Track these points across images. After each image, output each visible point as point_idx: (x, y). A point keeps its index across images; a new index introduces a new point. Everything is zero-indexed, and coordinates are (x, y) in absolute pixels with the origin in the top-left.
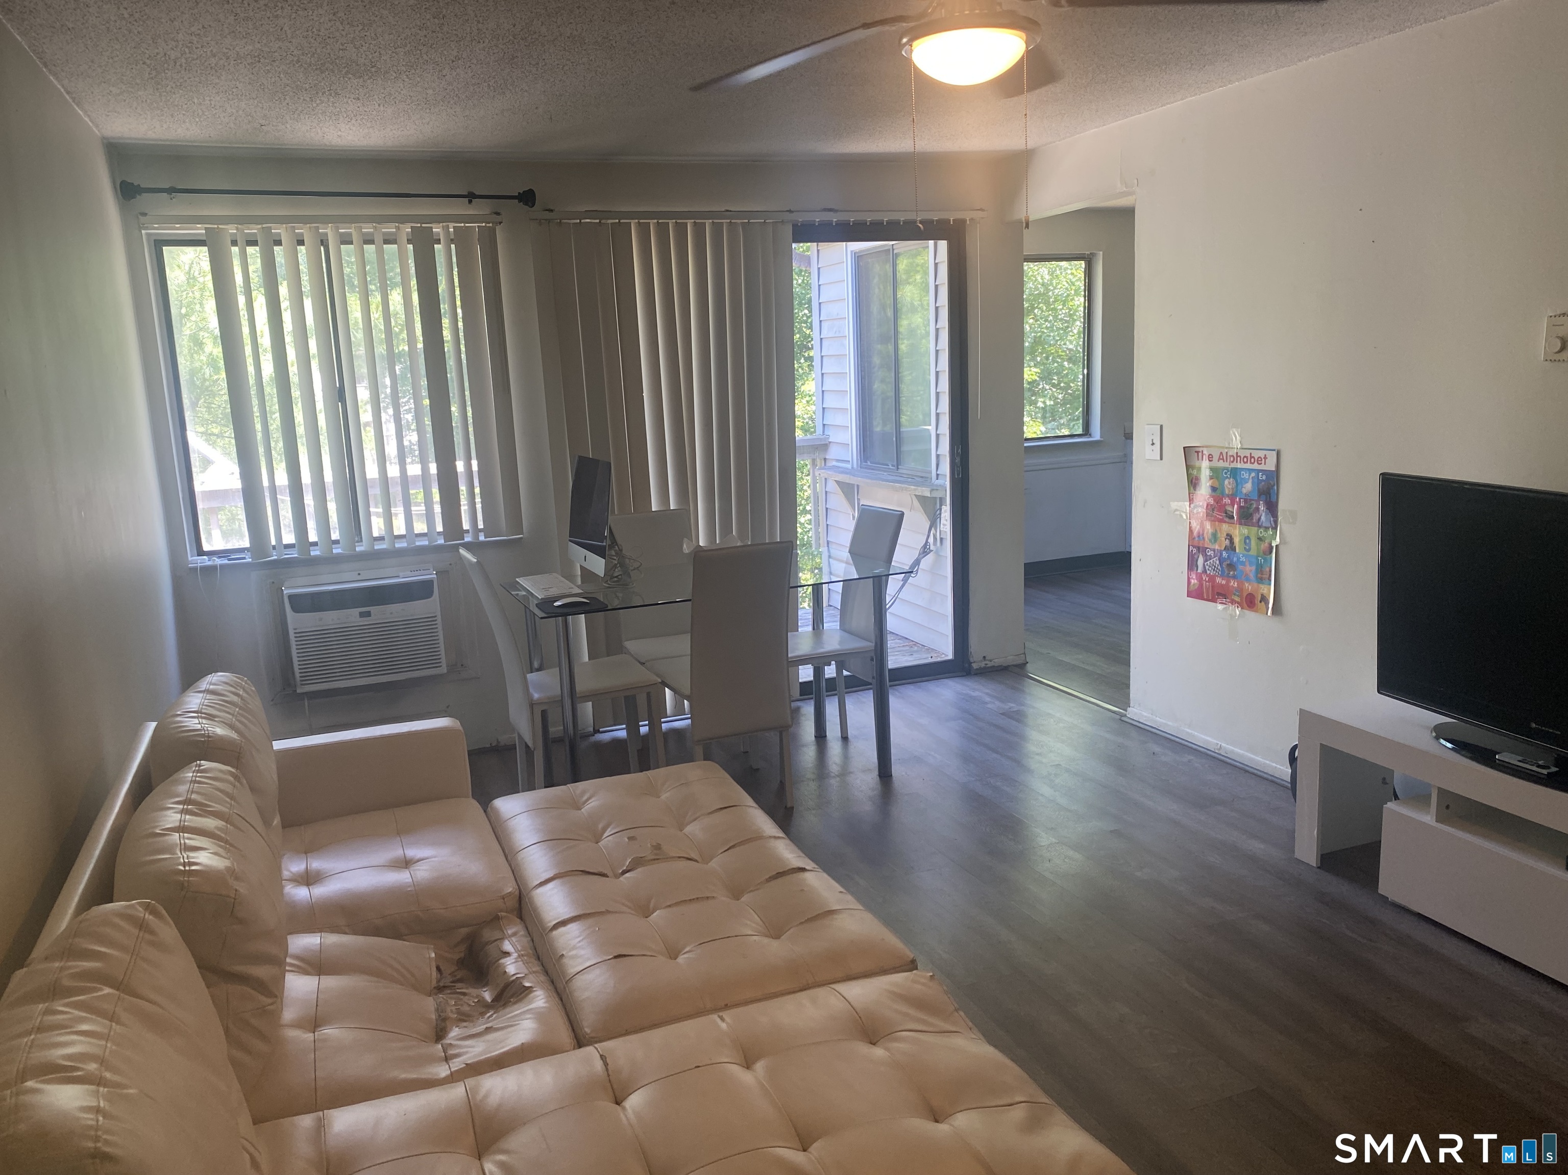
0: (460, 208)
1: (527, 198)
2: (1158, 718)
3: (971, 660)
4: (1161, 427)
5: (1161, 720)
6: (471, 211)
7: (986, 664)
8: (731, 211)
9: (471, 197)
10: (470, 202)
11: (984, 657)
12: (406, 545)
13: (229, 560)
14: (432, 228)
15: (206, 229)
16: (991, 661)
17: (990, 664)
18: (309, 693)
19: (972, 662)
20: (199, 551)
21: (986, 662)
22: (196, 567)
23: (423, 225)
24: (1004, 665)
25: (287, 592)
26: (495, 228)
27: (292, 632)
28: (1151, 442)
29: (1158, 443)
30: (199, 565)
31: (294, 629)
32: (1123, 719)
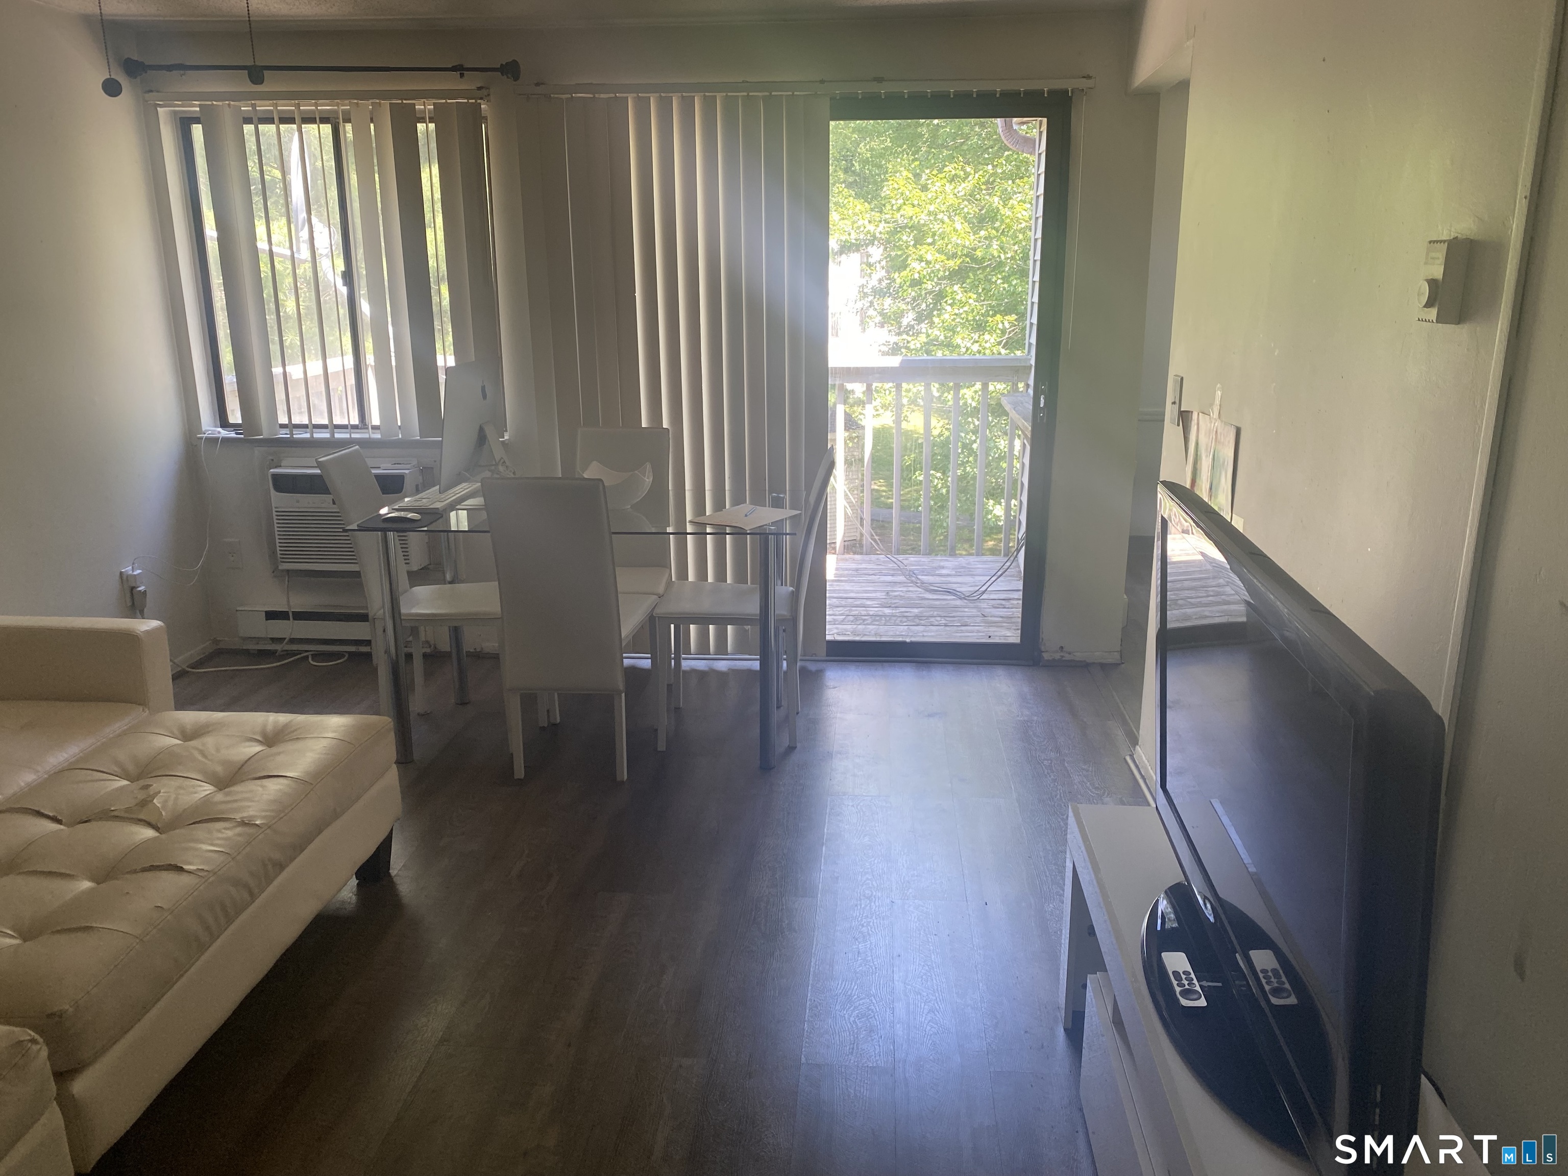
0: (451, 82)
1: (511, 70)
2: (1149, 768)
3: (1043, 648)
4: (1182, 379)
6: (463, 85)
7: (1063, 657)
8: (749, 82)
9: (460, 70)
10: (462, 76)
11: (1062, 648)
13: (237, 434)
14: (414, 104)
15: (200, 106)
16: (1070, 654)
17: (1068, 657)
18: (288, 571)
19: (1043, 652)
20: (224, 422)
21: (1062, 654)
22: (201, 438)
23: (404, 102)
24: (1088, 661)
25: (271, 470)
26: (480, 104)
27: (274, 510)
28: (1173, 401)
29: (1177, 402)
30: (206, 435)
31: (276, 508)
32: (1128, 758)
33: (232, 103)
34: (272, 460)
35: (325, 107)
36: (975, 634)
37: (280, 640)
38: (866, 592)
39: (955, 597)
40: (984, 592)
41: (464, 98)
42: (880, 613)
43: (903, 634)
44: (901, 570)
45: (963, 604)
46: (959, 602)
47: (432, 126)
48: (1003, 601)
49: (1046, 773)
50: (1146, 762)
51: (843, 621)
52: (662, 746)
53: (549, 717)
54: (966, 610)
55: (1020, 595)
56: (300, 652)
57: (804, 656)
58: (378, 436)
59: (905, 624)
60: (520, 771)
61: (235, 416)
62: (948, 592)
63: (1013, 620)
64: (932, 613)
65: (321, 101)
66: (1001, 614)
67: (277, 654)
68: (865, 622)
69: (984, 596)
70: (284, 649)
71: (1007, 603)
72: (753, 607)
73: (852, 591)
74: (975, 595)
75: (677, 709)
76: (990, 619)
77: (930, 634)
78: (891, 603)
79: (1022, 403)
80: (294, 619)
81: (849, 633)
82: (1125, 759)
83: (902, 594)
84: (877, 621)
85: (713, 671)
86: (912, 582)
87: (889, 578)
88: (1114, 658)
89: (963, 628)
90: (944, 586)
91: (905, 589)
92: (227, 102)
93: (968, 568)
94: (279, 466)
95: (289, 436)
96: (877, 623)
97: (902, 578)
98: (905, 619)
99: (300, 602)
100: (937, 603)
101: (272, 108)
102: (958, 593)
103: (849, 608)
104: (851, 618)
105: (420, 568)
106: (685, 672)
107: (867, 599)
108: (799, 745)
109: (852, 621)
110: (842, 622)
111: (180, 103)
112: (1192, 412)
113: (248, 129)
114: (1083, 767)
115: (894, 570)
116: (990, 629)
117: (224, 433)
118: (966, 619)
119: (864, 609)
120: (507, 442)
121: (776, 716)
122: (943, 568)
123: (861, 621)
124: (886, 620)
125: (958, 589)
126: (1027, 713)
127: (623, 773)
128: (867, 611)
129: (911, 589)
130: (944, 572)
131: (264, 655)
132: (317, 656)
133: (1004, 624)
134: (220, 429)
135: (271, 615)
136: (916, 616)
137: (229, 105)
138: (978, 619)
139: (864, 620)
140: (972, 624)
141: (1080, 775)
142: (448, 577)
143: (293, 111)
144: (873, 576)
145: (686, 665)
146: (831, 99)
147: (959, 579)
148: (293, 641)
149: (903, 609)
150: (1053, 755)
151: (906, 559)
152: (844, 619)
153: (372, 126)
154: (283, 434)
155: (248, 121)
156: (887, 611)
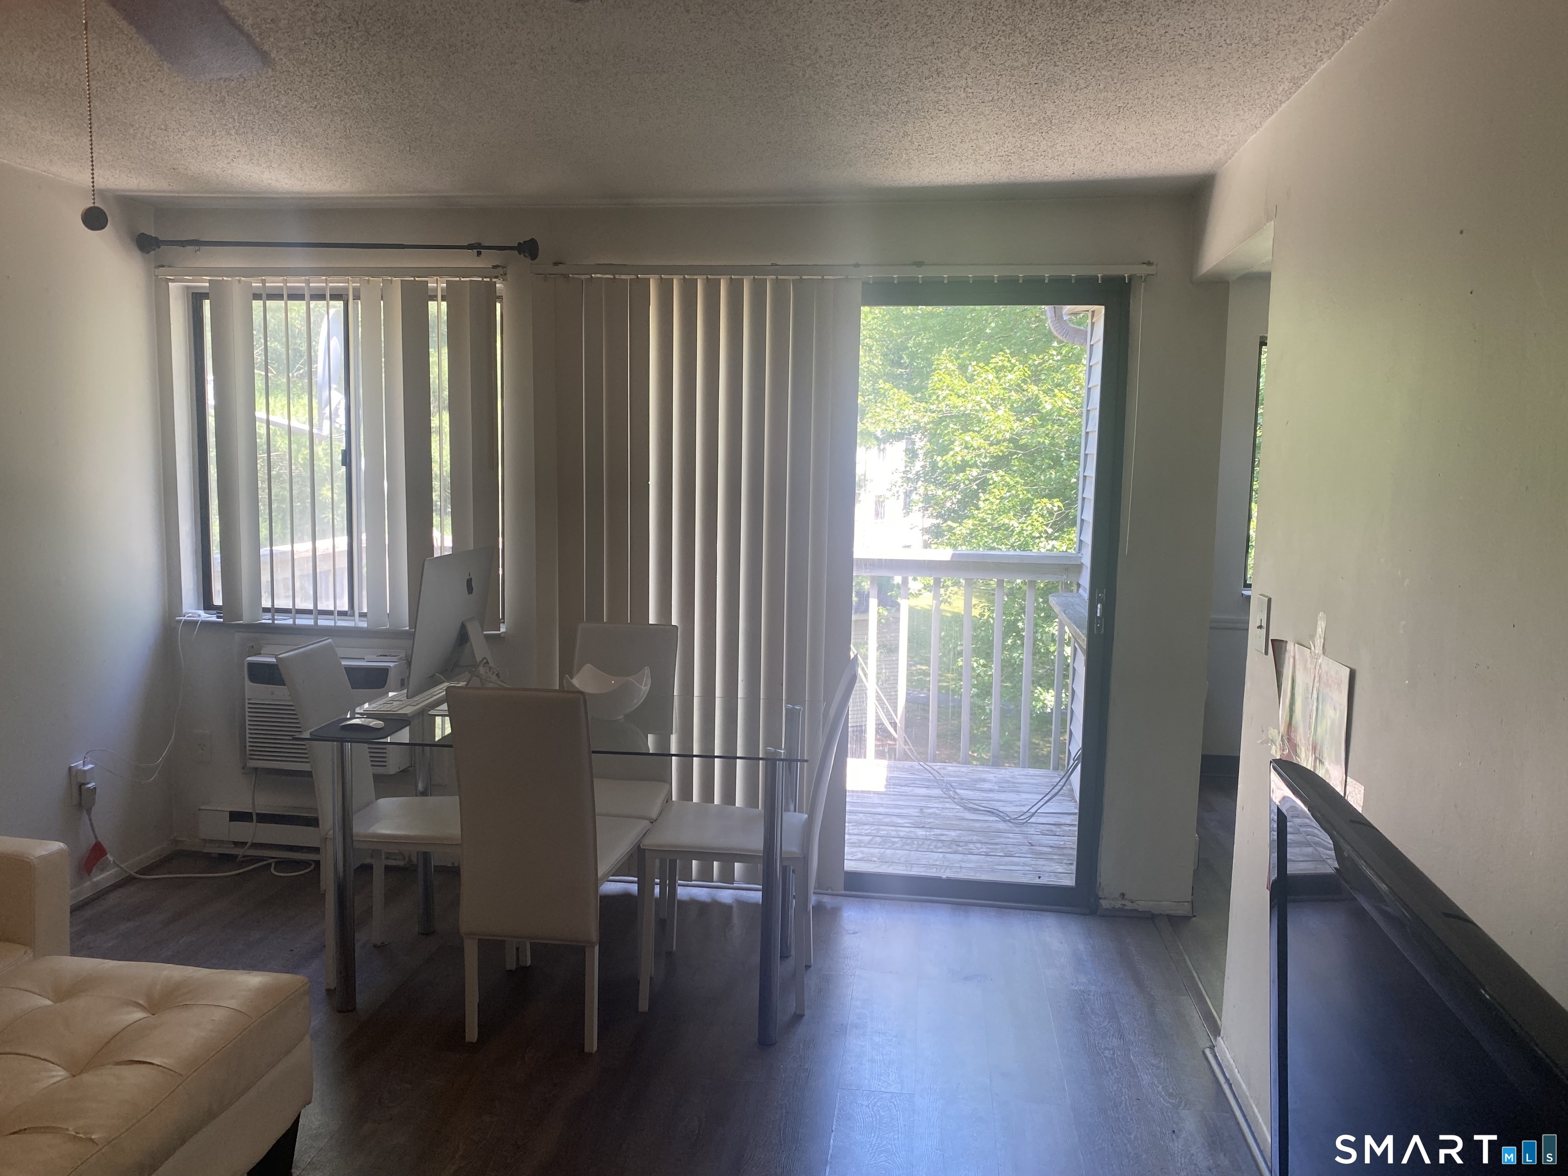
0: (468, 260)
1: (529, 249)
2: (1236, 1071)
3: (1100, 894)
4: (1270, 600)
5: (1238, 1075)
6: (479, 263)
7: (1124, 905)
8: (777, 265)
9: (477, 248)
10: (479, 254)
11: (1123, 895)
12: (366, 626)
14: (427, 282)
15: (210, 281)
16: (1132, 902)
17: (1129, 906)
18: (256, 769)
19: (1101, 898)
20: (208, 605)
21: (1123, 902)
22: (180, 621)
23: (417, 279)
24: (1153, 912)
25: (248, 659)
26: (495, 283)
27: (247, 701)
28: (1259, 624)
29: (1264, 624)
30: (185, 618)
31: (249, 699)
32: (1208, 1052)
33: (242, 279)
34: (253, 647)
35: (337, 284)
36: (1020, 868)
37: (243, 844)
38: (897, 807)
39: (998, 819)
40: (1033, 814)
41: (479, 276)
42: (912, 835)
43: (938, 863)
44: (936, 781)
45: (1007, 828)
46: (1002, 826)
47: (444, 305)
48: (1053, 826)
49: (1108, 1069)
50: (1232, 1062)
51: (869, 842)
52: (644, 1005)
53: (518, 959)
54: (1011, 835)
55: (1075, 819)
56: (261, 859)
57: (819, 888)
58: (364, 624)
59: (940, 850)
60: (472, 1033)
61: (218, 600)
62: (993, 813)
63: (1066, 851)
64: (970, 838)
65: (331, 278)
66: (1051, 843)
67: (238, 860)
68: (895, 846)
69: (1033, 820)
70: (245, 854)
71: (1058, 830)
72: (756, 842)
73: (881, 805)
74: (1022, 817)
75: (669, 954)
76: (1038, 848)
77: (968, 865)
78: (925, 822)
79: (1073, 605)
80: (258, 821)
81: (875, 859)
82: (1204, 1053)
83: (937, 812)
84: (908, 844)
85: (715, 905)
86: (950, 797)
87: (923, 791)
88: (1184, 910)
89: (1007, 859)
90: (985, 804)
91: (940, 806)
92: (238, 278)
93: (1013, 783)
94: (258, 654)
95: (270, 622)
96: (908, 847)
97: (937, 792)
98: (940, 844)
99: (266, 802)
100: (978, 825)
101: (282, 284)
102: (1001, 814)
103: (877, 827)
104: (878, 839)
105: (398, 771)
106: (681, 903)
107: (899, 816)
108: (807, 1012)
109: (880, 844)
110: (868, 845)
111: (191, 278)
112: (1286, 642)
113: (257, 305)
114: (1153, 1061)
115: (929, 781)
116: (1038, 862)
117: (204, 616)
118: (1011, 848)
119: (894, 828)
120: (502, 635)
121: (781, 970)
122: (984, 780)
123: (890, 844)
124: (918, 844)
125: (1001, 809)
126: (1084, 980)
127: (592, 1043)
128: (897, 831)
129: (948, 805)
130: (986, 786)
131: (226, 859)
132: (282, 864)
133: (1055, 857)
134: (202, 612)
135: (236, 816)
136: (953, 841)
137: (239, 281)
138: (1025, 849)
139: (894, 843)
140: (1017, 855)
141: (1150, 1074)
142: (420, 786)
143: (302, 288)
144: (906, 788)
145: (683, 892)
146: (863, 283)
147: (1003, 796)
148: (255, 846)
149: (938, 832)
150: (1115, 1042)
151: (944, 769)
152: (871, 840)
153: (382, 302)
154: (266, 619)
155: (257, 297)
156: (921, 833)
